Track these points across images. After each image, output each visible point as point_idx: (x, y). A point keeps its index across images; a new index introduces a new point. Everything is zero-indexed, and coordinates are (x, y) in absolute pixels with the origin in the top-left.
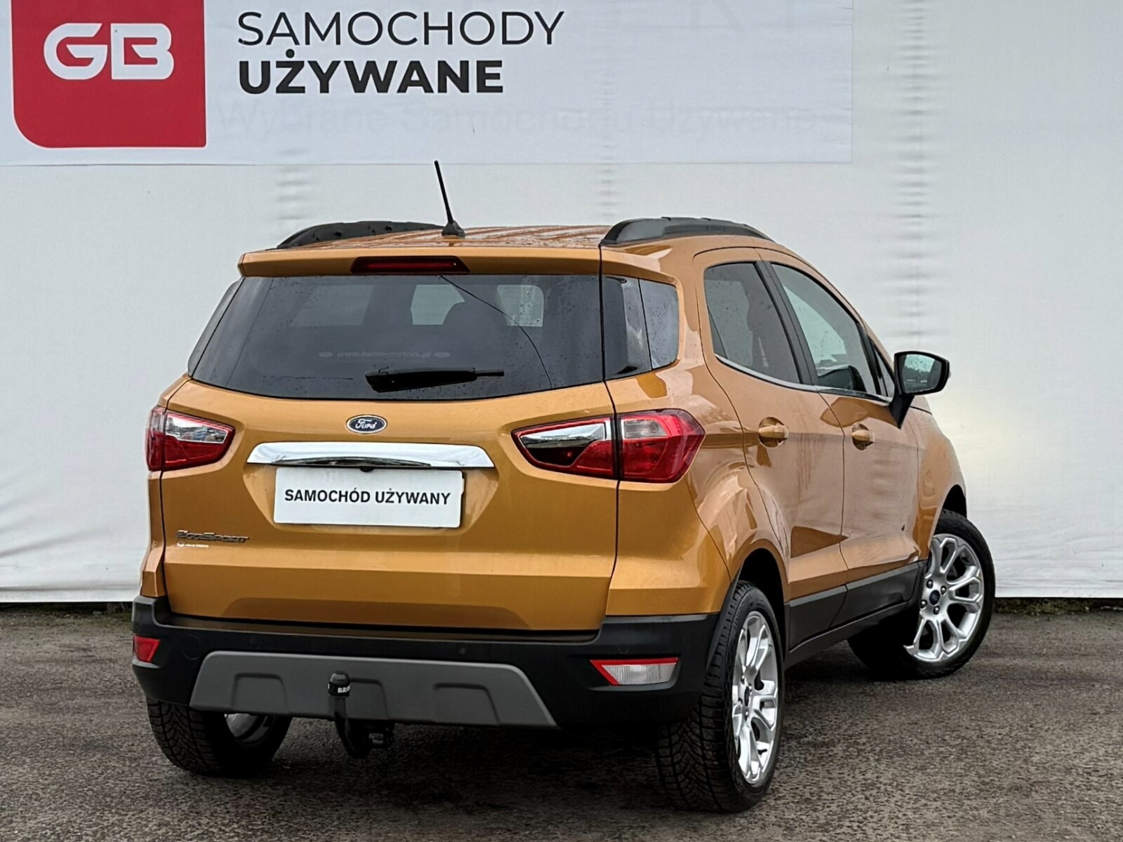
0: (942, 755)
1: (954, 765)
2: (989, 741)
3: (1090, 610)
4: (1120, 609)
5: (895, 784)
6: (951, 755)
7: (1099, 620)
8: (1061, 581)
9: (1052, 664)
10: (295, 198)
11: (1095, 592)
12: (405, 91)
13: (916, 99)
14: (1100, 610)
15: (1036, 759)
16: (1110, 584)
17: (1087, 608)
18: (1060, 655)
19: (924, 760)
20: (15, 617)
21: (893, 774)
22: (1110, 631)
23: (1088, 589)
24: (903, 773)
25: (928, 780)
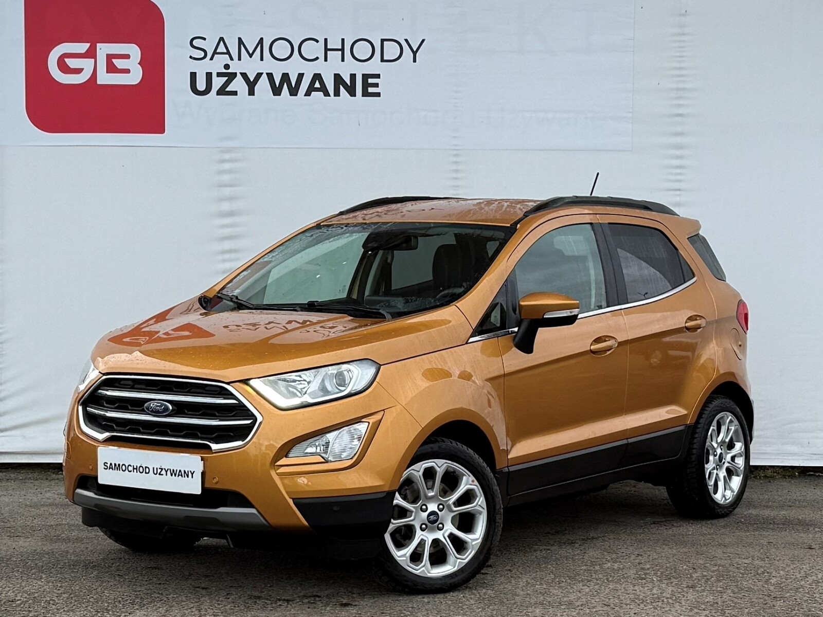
0: (705, 578)
1: (715, 584)
2: (738, 568)
3: (799, 476)
4: (821, 474)
5: (674, 598)
6: (712, 577)
7: (806, 482)
8: (779, 454)
9: (777, 513)
10: (229, 172)
11: (803, 462)
12: (310, 95)
13: (679, 106)
14: (806, 475)
15: (773, 581)
16: (815, 457)
17: (797, 474)
18: (782, 507)
19: (693, 581)
20: (22, 473)
21: (672, 591)
22: (816, 490)
23: (798, 460)
24: (679, 590)
25: (698, 595)
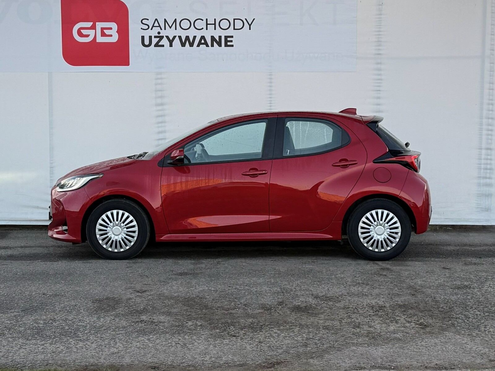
10: (160, 84)
12: (199, 46)
13: (379, 49)
16: (446, 220)
23: (438, 221)
